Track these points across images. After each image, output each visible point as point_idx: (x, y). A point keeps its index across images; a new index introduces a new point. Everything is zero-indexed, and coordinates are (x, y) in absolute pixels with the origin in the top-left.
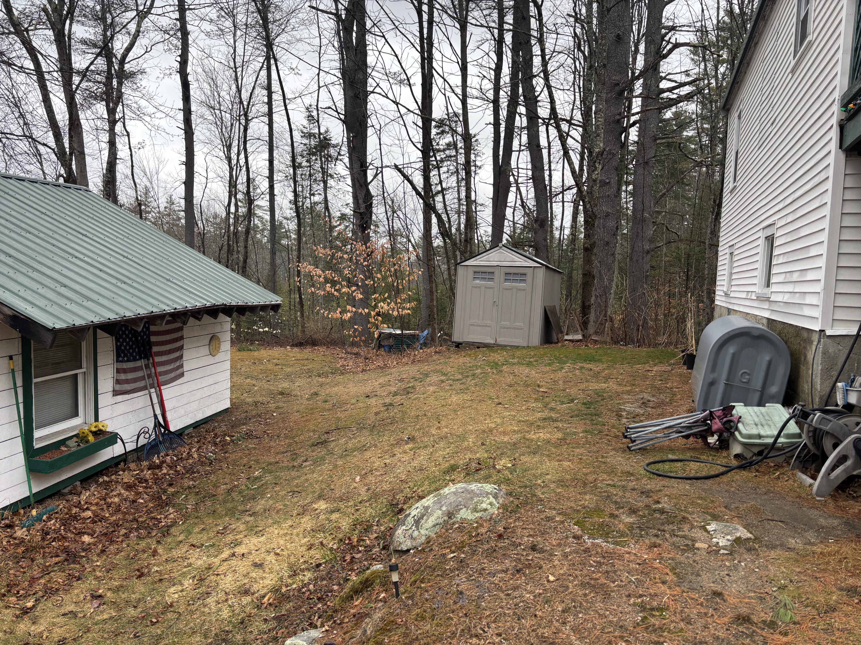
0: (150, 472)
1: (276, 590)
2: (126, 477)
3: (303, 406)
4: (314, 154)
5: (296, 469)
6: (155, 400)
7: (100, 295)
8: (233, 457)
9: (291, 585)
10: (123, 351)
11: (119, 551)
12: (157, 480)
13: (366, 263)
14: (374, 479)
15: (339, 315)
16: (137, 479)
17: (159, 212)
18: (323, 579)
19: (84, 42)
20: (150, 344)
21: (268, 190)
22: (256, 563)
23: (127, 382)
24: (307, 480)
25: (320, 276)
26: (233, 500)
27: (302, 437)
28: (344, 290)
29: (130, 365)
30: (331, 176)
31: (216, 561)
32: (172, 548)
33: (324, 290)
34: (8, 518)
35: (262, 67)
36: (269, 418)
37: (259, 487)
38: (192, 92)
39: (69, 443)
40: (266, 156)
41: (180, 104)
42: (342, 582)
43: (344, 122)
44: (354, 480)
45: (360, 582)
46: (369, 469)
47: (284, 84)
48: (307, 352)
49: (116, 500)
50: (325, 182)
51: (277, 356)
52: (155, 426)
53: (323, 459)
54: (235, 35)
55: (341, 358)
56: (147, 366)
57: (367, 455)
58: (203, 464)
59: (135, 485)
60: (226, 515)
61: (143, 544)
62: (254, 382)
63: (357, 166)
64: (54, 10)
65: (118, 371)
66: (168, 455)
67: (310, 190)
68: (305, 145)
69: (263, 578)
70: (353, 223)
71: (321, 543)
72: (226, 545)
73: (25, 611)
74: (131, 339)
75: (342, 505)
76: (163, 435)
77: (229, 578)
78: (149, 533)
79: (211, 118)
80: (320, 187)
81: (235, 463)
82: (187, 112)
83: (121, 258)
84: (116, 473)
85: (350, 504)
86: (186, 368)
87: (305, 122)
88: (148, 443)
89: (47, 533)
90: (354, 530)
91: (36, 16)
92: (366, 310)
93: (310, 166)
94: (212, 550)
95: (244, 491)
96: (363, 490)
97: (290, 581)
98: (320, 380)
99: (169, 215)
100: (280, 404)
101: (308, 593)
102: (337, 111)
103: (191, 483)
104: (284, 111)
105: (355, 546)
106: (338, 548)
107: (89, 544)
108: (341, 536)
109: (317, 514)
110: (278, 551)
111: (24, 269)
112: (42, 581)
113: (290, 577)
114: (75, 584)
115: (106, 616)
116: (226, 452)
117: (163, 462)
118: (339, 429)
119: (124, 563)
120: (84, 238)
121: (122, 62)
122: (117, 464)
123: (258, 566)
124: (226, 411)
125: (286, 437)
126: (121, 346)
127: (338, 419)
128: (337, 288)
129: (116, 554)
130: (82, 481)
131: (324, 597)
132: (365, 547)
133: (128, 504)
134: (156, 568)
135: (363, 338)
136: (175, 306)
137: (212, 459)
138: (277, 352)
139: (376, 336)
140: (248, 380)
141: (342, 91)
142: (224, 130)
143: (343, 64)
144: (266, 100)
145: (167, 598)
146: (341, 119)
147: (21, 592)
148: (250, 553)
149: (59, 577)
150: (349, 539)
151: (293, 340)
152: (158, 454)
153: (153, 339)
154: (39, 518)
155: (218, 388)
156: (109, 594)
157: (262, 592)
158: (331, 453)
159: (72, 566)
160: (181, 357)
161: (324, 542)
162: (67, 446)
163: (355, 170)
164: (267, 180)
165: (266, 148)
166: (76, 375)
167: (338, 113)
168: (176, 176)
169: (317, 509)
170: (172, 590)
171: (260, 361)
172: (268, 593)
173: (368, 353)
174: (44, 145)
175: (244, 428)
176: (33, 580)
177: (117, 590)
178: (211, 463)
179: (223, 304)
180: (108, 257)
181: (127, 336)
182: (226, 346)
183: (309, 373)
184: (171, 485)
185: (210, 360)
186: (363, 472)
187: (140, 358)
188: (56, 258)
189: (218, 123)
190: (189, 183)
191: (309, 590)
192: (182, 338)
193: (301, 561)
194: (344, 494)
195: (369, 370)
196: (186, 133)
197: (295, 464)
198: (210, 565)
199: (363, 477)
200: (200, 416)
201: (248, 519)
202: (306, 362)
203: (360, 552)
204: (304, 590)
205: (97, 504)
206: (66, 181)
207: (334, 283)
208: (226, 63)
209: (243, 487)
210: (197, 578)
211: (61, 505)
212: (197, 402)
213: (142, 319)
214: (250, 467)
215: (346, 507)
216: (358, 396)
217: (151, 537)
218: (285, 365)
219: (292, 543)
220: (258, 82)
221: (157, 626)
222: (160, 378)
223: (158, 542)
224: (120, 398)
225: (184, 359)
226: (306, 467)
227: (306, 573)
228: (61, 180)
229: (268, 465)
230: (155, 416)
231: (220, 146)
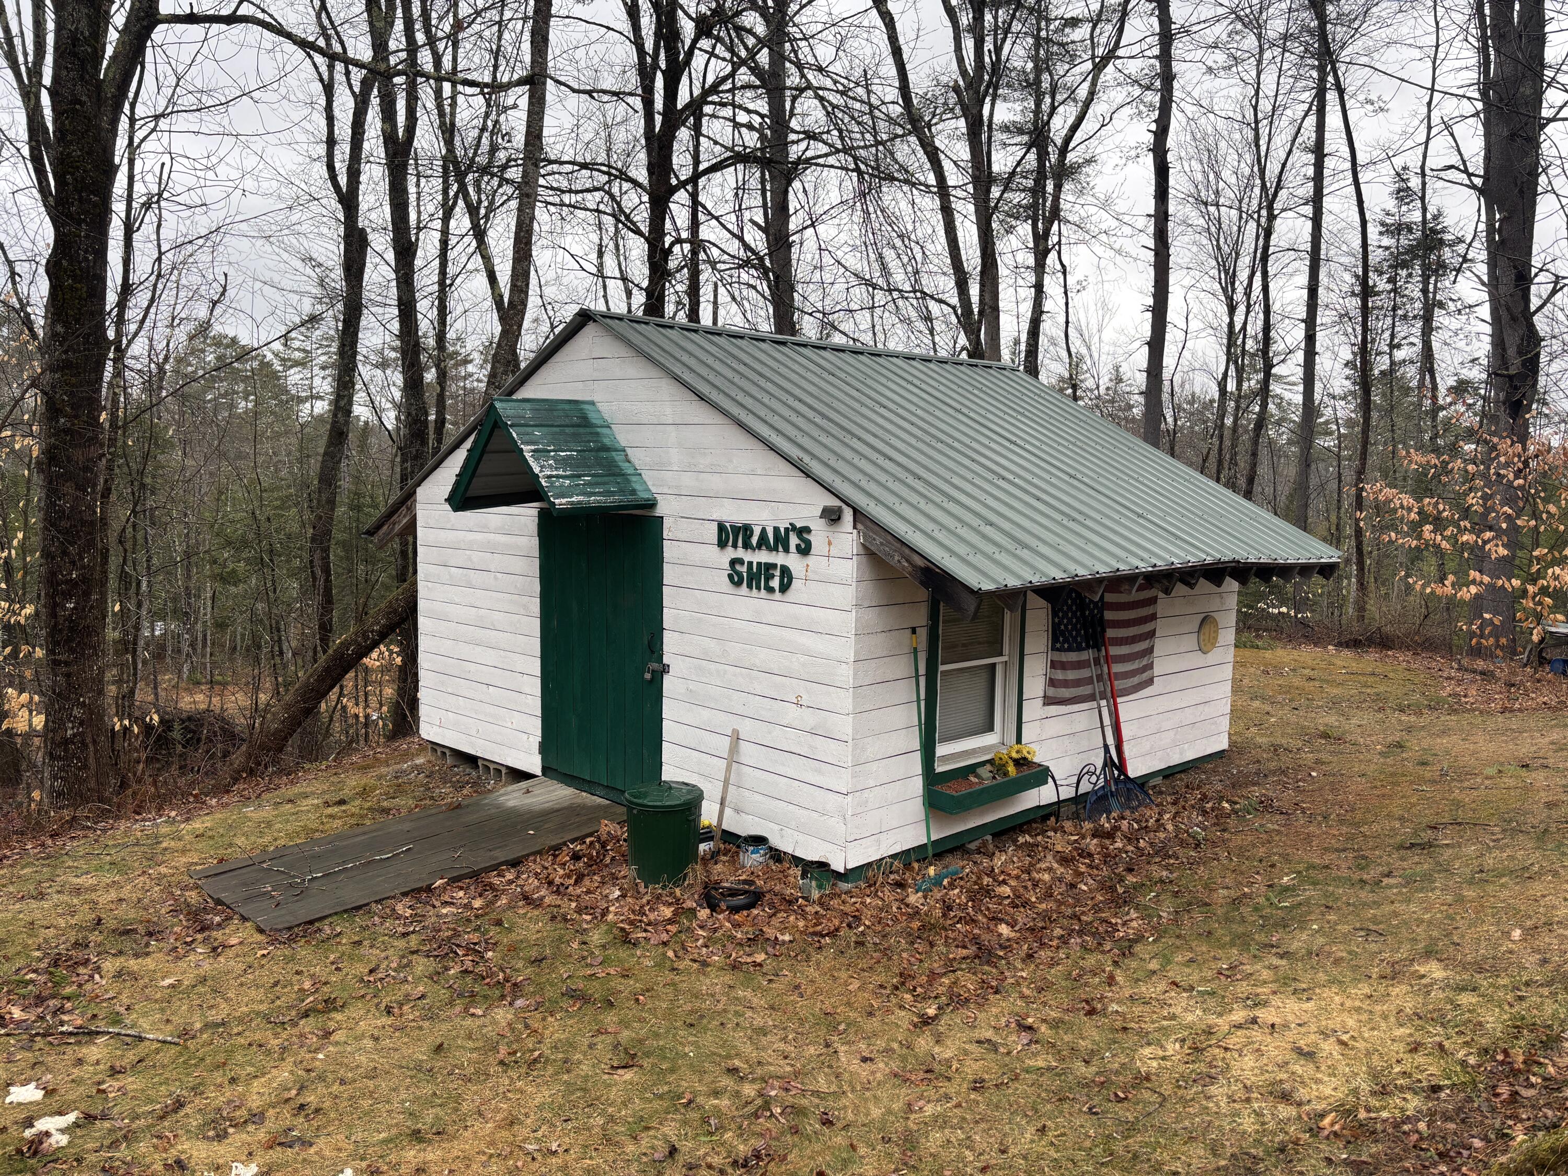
0: (1095, 841)
1: (1345, 1111)
2: (1060, 843)
3: (1373, 767)
4: (1405, 265)
5: (1368, 887)
6: (1107, 721)
7: (1039, 539)
8: (1237, 840)
9: (1378, 1110)
10: (1062, 633)
11: (1053, 963)
12: (1107, 857)
13: (1521, 481)
14: (1555, 941)
15: (1449, 590)
16: (1076, 849)
17: (1098, 397)
18: (1447, 1118)
19: (1005, 128)
20: (1103, 625)
21: (1303, 345)
22: (1299, 1048)
23: (1066, 684)
24: (1396, 914)
25: (1410, 510)
26: (1243, 920)
27: (1375, 827)
28: (1465, 538)
29: (1073, 656)
30: (1441, 305)
31: (1223, 1023)
32: (1138, 980)
33: (1419, 537)
34: (897, 872)
35: (1310, 109)
36: (1304, 781)
37: (1293, 907)
38: (1171, 182)
39: (980, 771)
40: (1303, 279)
41: (1150, 206)
42: (1493, 1137)
43: (1481, 191)
44: (1507, 934)
45: (1551, 1148)
46: (1543, 919)
47: (1354, 135)
48: (1370, 660)
49: (1046, 877)
50: (1427, 318)
51: (1310, 662)
52: (1105, 765)
53: (1428, 878)
54: (1259, 62)
55: (1449, 678)
56: (1097, 662)
57: (1537, 888)
58: (1183, 844)
59: (1073, 858)
60: (1232, 944)
61: (1091, 961)
62: (1268, 708)
63: (1508, 278)
64: (969, 86)
65: (1054, 665)
66: (1123, 818)
67: (1393, 336)
68: (1387, 248)
69: (1318, 1081)
70: (1484, 398)
71: (1441, 1046)
72: (1236, 999)
73: (926, 1021)
74: (1074, 613)
75: (1483, 982)
76: (1117, 781)
77: (1249, 1061)
78: (1100, 944)
79: (1202, 222)
80: (1414, 330)
81: (1241, 852)
82: (1161, 217)
83: (1066, 478)
84: (1043, 832)
85: (1501, 982)
86: (1157, 670)
87: (1391, 204)
88: (1094, 792)
89: (950, 908)
90: (1517, 1038)
91: (941, 101)
92: (1516, 583)
93: (1395, 290)
94: (1211, 1002)
95: (1263, 908)
96: (1531, 960)
97: (1374, 1102)
98: (1404, 718)
99: (1113, 401)
100: (1324, 756)
101: (1416, 1136)
102: (1466, 171)
103: (1164, 873)
104: (1352, 189)
105: (1519, 1070)
106: (1480, 1066)
107: (1008, 940)
108: (1484, 1042)
109: (1425, 986)
110: (1345, 1038)
111: (938, 498)
112: (945, 980)
113: (1373, 1093)
114: (991, 997)
115: (1041, 1063)
116: (1224, 830)
117: (1116, 828)
118: (1460, 824)
119: (1063, 983)
120: (1012, 446)
121: (1064, 151)
122: (1045, 818)
123: (1308, 1055)
124: (1220, 754)
125: (1342, 822)
126: (1060, 623)
127: (1458, 804)
128: (1448, 533)
129: (1051, 966)
130: (995, 835)
131: (1452, 1154)
132: (1545, 1079)
133: (1063, 888)
134: (1115, 1007)
135: (1503, 641)
136: (1154, 561)
137: (1200, 837)
138: (1307, 654)
139: (1535, 638)
140: (1256, 704)
141: (1480, 127)
142: (1222, 240)
143: (1487, 72)
144: (1311, 171)
145: (1138, 1064)
146: (1473, 187)
147: (919, 990)
148: (1286, 1026)
149: (969, 982)
150: (1505, 1052)
151: (1340, 634)
152: (1109, 813)
153: (1109, 615)
154: (938, 882)
155: (1209, 711)
156: (1043, 1028)
157: (1320, 1107)
158: (1447, 870)
159: (986, 968)
160: (1150, 650)
161: (1447, 1044)
162: (977, 776)
163: (1502, 289)
164: (1303, 325)
165: (1304, 267)
166: (993, 666)
167: (1470, 175)
168: (1133, 332)
169: (1423, 976)
170: (1147, 1051)
171: (1278, 669)
172: (1331, 1111)
173: (1514, 673)
174: (941, 301)
175: (1257, 791)
176: (933, 976)
177: (1055, 1025)
178: (1198, 845)
179: (1234, 561)
180: (1047, 477)
181: (1070, 608)
182: (1228, 636)
183: (1380, 703)
184: (1130, 870)
185: (1198, 659)
186: (1529, 923)
187: (1088, 647)
188: (977, 481)
189: (1213, 229)
190: (1156, 345)
191: (1417, 1132)
192: (1153, 617)
193: (1397, 1069)
194: (1486, 958)
195: (1520, 710)
196: (1156, 255)
197: (1365, 877)
198: (1210, 1027)
199: (1531, 932)
200: (1176, 759)
201: (1276, 961)
202: (1371, 680)
203: (1532, 1086)
204: (1406, 1128)
205: (1017, 877)
206: (970, 356)
207: (1439, 523)
208: (1240, 118)
209: (1262, 900)
210: (1188, 1043)
211: (964, 867)
212: (1172, 733)
213: (1100, 581)
214: (1273, 866)
215: (1492, 985)
216: (1502, 764)
217: (1103, 952)
218: (1327, 681)
219: (1373, 1029)
220: (1300, 140)
221: (1126, 1104)
222: (1116, 683)
223: (1116, 963)
224: (1054, 709)
225: (1155, 654)
226: (1390, 887)
227: (1408, 1096)
228: (964, 355)
229: (1307, 869)
230: (1106, 747)
231: (1214, 272)
